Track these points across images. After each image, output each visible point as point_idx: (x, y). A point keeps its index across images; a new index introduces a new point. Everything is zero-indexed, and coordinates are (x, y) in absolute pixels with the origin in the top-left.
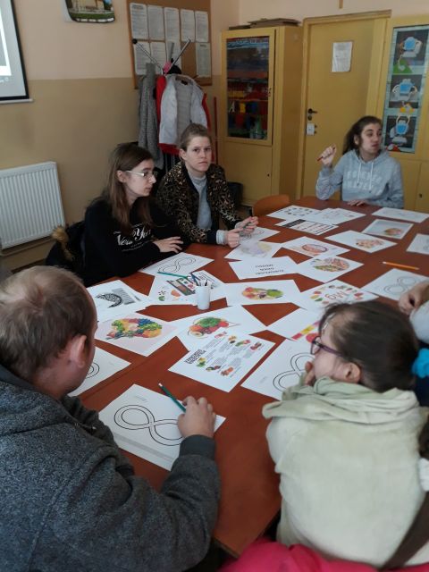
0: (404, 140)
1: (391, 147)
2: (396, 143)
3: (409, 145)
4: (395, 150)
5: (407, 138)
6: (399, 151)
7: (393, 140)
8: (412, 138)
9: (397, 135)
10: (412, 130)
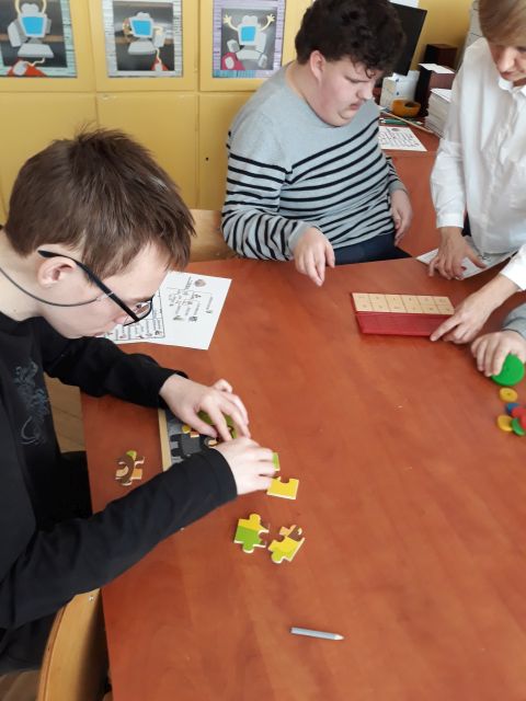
0: (46, 51)
1: (20, 68)
2: (31, 59)
3: (59, 59)
4: (31, 73)
5: (52, 44)
6: (42, 75)
7: (21, 52)
8: (62, 44)
9: (28, 40)
10: (57, 27)
